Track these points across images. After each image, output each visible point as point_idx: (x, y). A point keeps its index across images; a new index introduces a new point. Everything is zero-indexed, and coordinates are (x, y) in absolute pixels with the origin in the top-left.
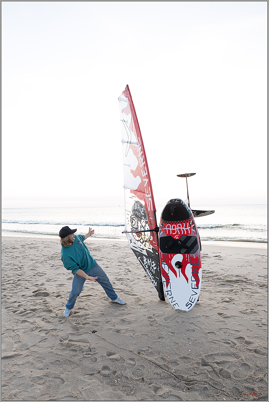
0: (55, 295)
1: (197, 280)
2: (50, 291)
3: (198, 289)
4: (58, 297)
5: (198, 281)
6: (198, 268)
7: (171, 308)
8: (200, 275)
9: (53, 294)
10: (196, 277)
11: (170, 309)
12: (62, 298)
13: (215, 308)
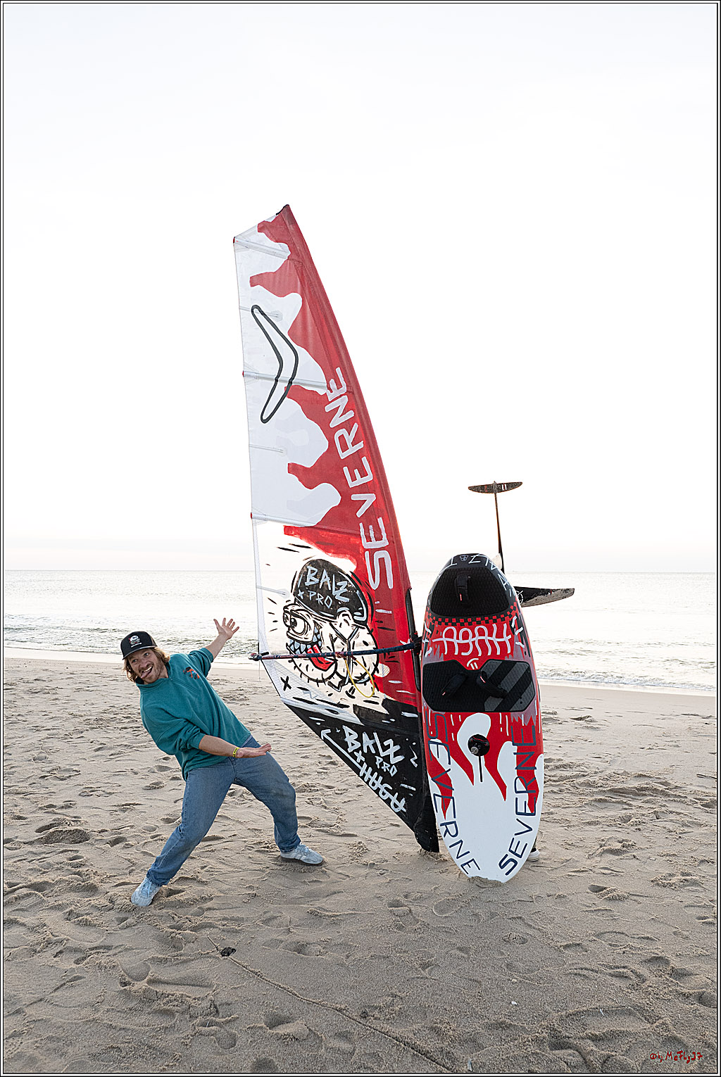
0: (108, 837)
1: (532, 790)
2: (90, 824)
3: (534, 815)
4: (118, 845)
5: (534, 792)
6: (533, 752)
7: (457, 875)
8: (540, 773)
9: (102, 834)
10: (528, 781)
11: (452, 877)
12: (128, 846)
13: (583, 871)
